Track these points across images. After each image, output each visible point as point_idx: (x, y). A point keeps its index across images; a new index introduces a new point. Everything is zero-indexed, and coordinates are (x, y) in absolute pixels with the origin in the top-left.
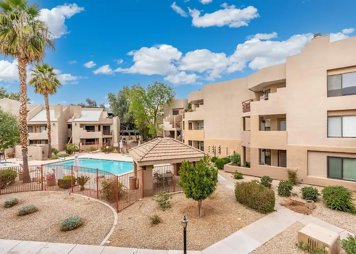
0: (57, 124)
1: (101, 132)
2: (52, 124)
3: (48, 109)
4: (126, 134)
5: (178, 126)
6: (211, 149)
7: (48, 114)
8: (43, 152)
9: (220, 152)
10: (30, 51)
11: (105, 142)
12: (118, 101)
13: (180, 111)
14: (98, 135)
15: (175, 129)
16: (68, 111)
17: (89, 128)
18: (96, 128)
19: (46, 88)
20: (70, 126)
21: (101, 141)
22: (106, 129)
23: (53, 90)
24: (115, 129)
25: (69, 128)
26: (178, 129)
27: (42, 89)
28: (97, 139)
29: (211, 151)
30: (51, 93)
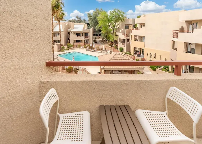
0: (63, 32)
1: (83, 37)
2: (61, 32)
3: (60, 24)
4: (97, 35)
5: (128, 36)
6: (149, 54)
7: (60, 27)
8: (58, 48)
9: (155, 58)
10: (55, 11)
11: (86, 42)
12: (92, 18)
13: (130, 26)
14: (82, 38)
15: (125, 38)
16: (68, 25)
17: (78, 34)
18: (81, 35)
19: (59, 18)
20: (69, 33)
21: (83, 42)
22: (86, 35)
23: (62, 18)
24: (91, 35)
25: (68, 33)
26: (128, 38)
27: (57, 18)
28: (82, 40)
29: (149, 56)
30: (61, 20)
